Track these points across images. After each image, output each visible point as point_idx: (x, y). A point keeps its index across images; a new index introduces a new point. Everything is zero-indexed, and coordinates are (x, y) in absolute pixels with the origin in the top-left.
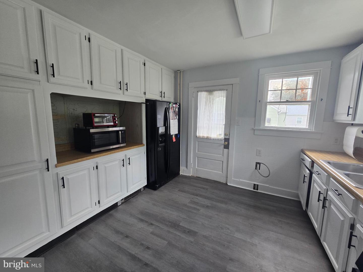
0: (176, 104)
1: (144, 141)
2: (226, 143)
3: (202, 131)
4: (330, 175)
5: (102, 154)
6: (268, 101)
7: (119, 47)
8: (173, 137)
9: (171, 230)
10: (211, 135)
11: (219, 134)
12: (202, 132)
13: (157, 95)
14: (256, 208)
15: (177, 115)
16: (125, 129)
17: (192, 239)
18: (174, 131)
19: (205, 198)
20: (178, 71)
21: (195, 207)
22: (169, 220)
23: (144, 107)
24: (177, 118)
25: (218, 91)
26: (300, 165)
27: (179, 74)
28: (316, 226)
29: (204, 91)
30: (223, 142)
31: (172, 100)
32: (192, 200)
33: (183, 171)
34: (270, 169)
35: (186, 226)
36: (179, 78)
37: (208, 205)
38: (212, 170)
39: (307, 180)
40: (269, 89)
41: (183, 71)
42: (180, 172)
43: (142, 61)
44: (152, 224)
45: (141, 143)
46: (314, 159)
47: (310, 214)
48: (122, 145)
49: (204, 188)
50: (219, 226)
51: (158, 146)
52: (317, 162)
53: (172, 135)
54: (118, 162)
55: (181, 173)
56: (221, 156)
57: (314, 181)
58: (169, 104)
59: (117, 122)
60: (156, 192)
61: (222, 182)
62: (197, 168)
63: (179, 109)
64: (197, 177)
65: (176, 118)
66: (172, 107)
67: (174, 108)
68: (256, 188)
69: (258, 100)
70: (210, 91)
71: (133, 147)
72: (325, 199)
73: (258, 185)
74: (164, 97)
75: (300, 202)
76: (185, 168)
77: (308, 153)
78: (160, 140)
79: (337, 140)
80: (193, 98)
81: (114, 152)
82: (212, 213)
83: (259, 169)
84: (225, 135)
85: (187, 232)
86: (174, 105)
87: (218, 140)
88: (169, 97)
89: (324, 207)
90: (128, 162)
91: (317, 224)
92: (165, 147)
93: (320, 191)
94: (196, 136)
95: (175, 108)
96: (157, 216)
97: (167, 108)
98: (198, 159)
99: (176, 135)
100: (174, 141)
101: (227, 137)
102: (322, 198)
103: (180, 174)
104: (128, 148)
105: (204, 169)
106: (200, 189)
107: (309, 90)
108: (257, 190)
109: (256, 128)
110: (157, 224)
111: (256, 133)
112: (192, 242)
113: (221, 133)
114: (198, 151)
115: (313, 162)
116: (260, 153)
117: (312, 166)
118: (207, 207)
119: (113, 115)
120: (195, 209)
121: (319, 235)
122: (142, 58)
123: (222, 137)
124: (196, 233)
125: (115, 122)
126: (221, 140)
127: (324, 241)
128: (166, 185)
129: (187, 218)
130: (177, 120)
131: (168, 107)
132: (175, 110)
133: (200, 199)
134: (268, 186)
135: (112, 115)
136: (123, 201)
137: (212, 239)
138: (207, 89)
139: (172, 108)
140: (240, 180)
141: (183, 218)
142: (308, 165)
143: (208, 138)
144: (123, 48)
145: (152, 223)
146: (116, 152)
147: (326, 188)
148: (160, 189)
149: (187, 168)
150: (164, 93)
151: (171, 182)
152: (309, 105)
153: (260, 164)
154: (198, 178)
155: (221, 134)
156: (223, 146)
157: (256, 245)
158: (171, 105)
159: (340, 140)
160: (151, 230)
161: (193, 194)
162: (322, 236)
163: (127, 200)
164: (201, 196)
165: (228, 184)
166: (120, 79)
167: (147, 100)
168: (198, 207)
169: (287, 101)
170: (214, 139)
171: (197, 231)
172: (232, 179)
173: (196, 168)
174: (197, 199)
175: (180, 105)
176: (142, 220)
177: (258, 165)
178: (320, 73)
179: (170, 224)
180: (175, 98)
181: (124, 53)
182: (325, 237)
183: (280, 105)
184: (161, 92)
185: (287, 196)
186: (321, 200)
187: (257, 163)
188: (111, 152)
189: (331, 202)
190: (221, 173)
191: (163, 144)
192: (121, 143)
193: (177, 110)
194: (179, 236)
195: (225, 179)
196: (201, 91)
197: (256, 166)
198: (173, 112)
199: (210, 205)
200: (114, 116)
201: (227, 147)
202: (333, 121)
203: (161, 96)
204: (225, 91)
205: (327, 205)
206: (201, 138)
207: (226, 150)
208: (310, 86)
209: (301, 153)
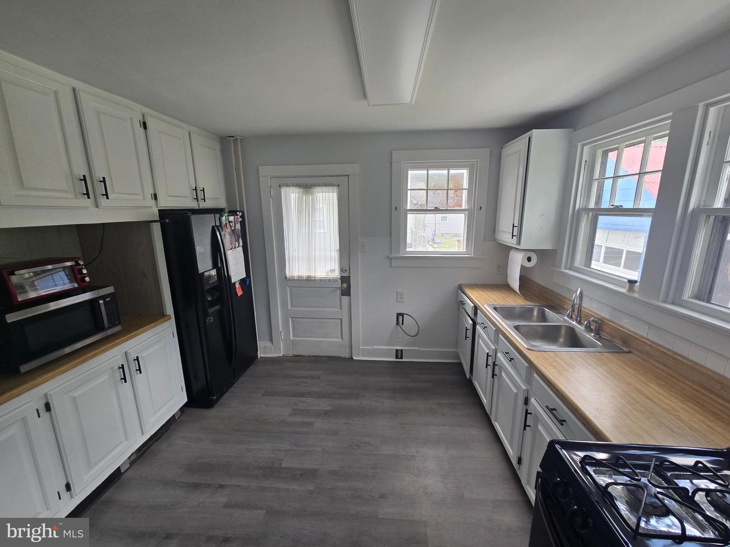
0: (233, 213)
1: (169, 309)
2: (345, 285)
3: (297, 266)
4: (498, 331)
5: (58, 371)
6: (408, 208)
7: (63, 83)
8: (237, 285)
9: (267, 484)
10: (315, 272)
11: (330, 269)
12: (296, 269)
13: (187, 197)
14: (405, 392)
15: (240, 239)
16: (113, 291)
17: (311, 487)
18: (236, 271)
19: (319, 397)
20: (230, 137)
21: (305, 420)
22: (257, 464)
23: (157, 230)
24: (241, 244)
25: (322, 186)
26: (459, 309)
27: (232, 146)
28: (484, 401)
29: (293, 185)
30: (339, 284)
31: (222, 204)
32: (296, 407)
33: (265, 349)
34: (418, 322)
35: (294, 465)
36: (233, 154)
37: (326, 409)
38: (324, 337)
39: (470, 334)
40: (409, 188)
41: (241, 139)
42: (257, 353)
43: (138, 118)
44: (221, 487)
45: (160, 316)
46: (477, 304)
47: (476, 384)
48: (110, 332)
49: (312, 377)
50: (353, 443)
51: (206, 315)
52: (481, 309)
53: (234, 284)
54: (107, 377)
55: (260, 355)
56: (337, 310)
57: (479, 335)
58: (219, 218)
59: (87, 279)
60: (213, 412)
61: (343, 356)
62: (294, 338)
63: (243, 223)
64: (294, 356)
65: (239, 244)
66: (227, 222)
67: (231, 224)
68: (399, 356)
69: (393, 207)
70: (307, 186)
71: (141, 330)
72: (494, 364)
73: (402, 350)
74: (204, 199)
75: (460, 364)
76: (268, 344)
77: (468, 292)
78: (210, 299)
79: (499, 266)
80: (271, 199)
81: (95, 355)
82: (337, 423)
83: (403, 324)
84: (342, 270)
85: (299, 476)
86: (231, 218)
87: (330, 280)
88: (215, 197)
89: (493, 375)
90: (134, 366)
91: (485, 398)
92: (220, 312)
93: (488, 353)
94: (286, 277)
95: (233, 223)
96: (230, 465)
97: (217, 226)
98: (293, 322)
99: (242, 281)
100: (239, 295)
101: (346, 274)
102: (490, 362)
103: (259, 357)
104: (129, 336)
105: (308, 339)
106: (305, 380)
107: (464, 191)
108: (402, 358)
109: (393, 255)
110: (234, 482)
111: (394, 263)
112: (312, 493)
113: (334, 268)
114: (292, 306)
115: (476, 308)
116: (401, 298)
117: (476, 314)
118: (326, 413)
119: (74, 263)
120: (305, 424)
121: (489, 413)
122: (137, 111)
123: (337, 274)
124: (316, 471)
125: (83, 280)
126: (334, 280)
127: (496, 421)
128: (232, 389)
129: (294, 448)
130: (241, 248)
131: (218, 224)
132: (235, 227)
133: (309, 400)
134: (416, 348)
135: (69, 264)
136: (134, 457)
137: (346, 473)
138: (300, 181)
139: (228, 226)
140: (374, 347)
141: (286, 450)
142: (470, 312)
143: (309, 280)
144: (78, 85)
145: (223, 483)
146: (99, 353)
147: (494, 348)
148: (221, 401)
149: (272, 342)
150: (203, 190)
151: (242, 379)
152: (465, 215)
153: (402, 315)
154: (297, 358)
155: (334, 270)
156: (339, 292)
157: (413, 457)
158: (224, 218)
159: (503, 268)
160: (223, 500)
161: (295, 395)
162: (492, 413)
163: (143, 452)
164: (310, 394)
165: (355, 358)
166: (81, 171)
167: (163, 213)
168: (309, 420)
169: (436, 208)
170: (321, 280)
171: (316, 467)
172: (361, 348)
173: (291, 338)
174: (304, 402)
175: (243, 217)
176: (195, 486)
177: (401, 318)
178: (477, 164)
179: (262, 471)
180: (229, 198)
181: (83, 97)
182: (496, 415)
183: (426, 214)
184: (196, 189)
185: (443, 359)
186: (490, 365)
187: (399, 315)
188: (84, 357)
189: (502, 368)
190: (341, 340)
191: (218, 307)
192: (109, 328)
193: (238, 226)
194: (285, 489)
195: (348, 350)
196: (288, 185)
197: (397, 318)
198: (229, 235)
199: (329, 408)
200: (78, 264)
201: (346, 292)
202: (495, 240)
203: (197, 199)
204: (335, 188)
205: (497, 372)
206: (297, 280)
207: (345, 298)
208: (465, 185)
209: (459, 291)
